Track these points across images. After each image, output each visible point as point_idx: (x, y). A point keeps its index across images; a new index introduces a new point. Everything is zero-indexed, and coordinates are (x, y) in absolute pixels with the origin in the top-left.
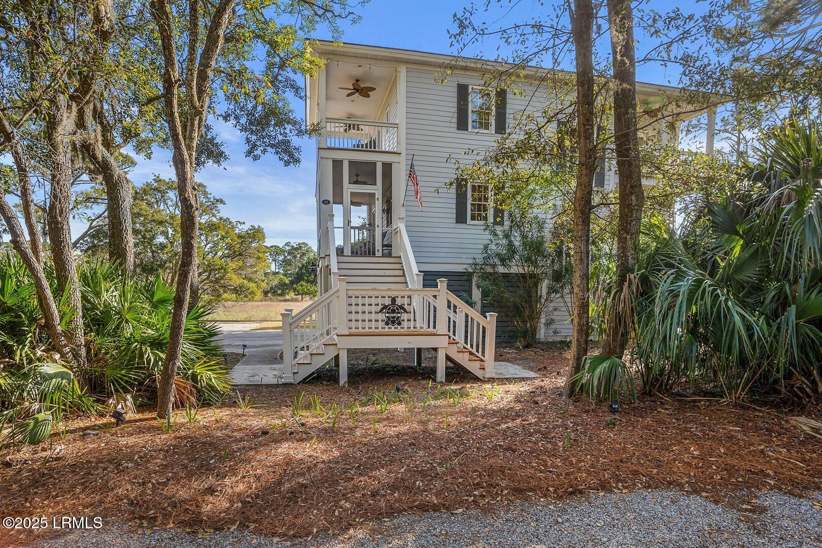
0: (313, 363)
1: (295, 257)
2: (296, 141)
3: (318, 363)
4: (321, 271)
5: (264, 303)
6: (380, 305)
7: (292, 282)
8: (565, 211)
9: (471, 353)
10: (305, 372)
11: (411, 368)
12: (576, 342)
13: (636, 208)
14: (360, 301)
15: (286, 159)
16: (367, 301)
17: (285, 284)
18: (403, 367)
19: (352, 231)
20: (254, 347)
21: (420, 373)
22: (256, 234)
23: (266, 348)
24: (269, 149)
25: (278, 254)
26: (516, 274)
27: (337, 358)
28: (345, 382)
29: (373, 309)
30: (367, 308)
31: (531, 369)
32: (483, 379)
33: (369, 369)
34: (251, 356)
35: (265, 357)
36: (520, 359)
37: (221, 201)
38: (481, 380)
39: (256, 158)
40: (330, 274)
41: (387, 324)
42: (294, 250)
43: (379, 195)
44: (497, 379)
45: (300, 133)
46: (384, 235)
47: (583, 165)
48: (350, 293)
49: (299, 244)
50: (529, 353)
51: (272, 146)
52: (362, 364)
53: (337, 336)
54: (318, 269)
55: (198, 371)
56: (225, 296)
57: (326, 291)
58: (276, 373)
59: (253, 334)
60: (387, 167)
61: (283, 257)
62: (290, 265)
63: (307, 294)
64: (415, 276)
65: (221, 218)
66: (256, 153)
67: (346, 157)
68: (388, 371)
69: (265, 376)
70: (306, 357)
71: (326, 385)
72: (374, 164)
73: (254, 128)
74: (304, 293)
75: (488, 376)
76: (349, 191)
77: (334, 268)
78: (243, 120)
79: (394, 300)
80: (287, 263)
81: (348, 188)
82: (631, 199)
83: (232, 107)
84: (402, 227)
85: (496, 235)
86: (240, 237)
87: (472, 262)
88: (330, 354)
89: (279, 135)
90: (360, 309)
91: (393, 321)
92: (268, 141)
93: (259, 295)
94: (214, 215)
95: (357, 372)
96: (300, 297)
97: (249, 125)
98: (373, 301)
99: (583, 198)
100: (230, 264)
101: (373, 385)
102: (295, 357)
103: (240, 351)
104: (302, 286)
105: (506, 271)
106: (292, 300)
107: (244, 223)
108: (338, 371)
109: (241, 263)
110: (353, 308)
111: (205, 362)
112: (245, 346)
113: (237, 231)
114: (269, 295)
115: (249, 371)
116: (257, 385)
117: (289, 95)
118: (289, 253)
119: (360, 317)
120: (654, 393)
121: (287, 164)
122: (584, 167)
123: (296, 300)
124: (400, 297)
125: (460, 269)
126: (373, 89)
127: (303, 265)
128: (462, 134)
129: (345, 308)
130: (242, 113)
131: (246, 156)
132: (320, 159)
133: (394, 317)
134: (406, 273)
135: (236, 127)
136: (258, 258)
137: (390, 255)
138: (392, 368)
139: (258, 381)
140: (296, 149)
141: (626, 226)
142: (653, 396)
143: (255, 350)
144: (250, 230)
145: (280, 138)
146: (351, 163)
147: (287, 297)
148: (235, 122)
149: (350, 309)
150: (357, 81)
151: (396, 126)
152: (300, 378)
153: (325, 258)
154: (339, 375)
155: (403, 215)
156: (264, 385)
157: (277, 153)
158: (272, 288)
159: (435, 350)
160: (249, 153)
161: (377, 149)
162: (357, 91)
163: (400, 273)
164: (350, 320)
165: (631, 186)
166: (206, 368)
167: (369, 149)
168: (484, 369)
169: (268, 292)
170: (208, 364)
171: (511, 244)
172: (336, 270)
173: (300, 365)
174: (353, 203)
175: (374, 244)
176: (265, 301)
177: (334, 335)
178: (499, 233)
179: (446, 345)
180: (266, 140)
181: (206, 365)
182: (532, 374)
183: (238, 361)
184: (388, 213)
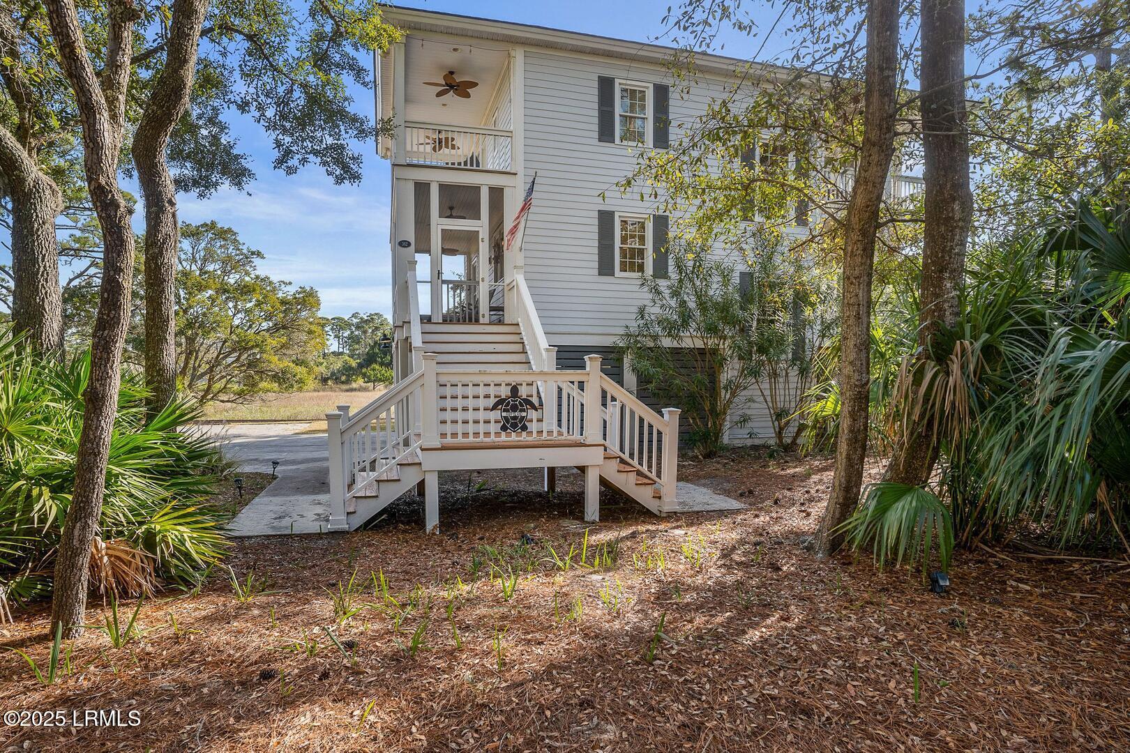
0: (380, 495)
1: (365, 332)
2: (353, 145)
3: (390, 496)
4: (397, 348)
5: (321, 393)
6: (492, 396)
7: (360, 366)
8: (814, 237)
9: (639, 473)
10: (367, 511)
11: (540, 495)
12: (844, 461)
13: (960, 224)
14: (460, 391)
15: (338, 173)
16: (470, 391)
17: (351, 368)
18: (527, 495)
19: (445, 286)
20: (293, 462)
21: (555, 504)
22: (307, 299)
23: (311, 465)
24: (311, 157)
25: (342, 328)
26: (691, 350)
27: (421, 485)
28: (435, 527)
29: (482, 403)
30: (471, 403)
31: (727, 493)
32: (657, 513)
33: (475, 499)
34: (284, 478)
35: (308, 481)
36: (705, 477)
37: (259, 254)
38: (656, 516)
39: (291, 171)
40: (411, 351)
41: (504, 428)
42: (363, 324)
43: (484, 233)
44: (683, 513)
45: (362, 134)
46: (492, 294)
47: (874, 145)
48: (443, 379)
49: (371, 315)
50: (712, 465)
51: (316, 153)
52: (461, 491)
53: (422, 450)
54: (394, 345)
55: (158, 527)
56: (263, 385)
57: (405, 375)
58: (320, 510)
59: (296, 441)
60: (497, 194)
61: (349, 332)
62: (358, 343)
63: (380, 380)
64: (544, 352)
65: (257, 277)
66: (290, 163)
67: (435, 178)
68: (504, 503)
69: (302, 516)
70: (369, 485)
71: (404, 532)
72: (477, 189)
73: (288, 125)
74: (377, 380)
75: (666, 508)
76: (440, 227)
77: (417, 340)
78: (270, 113)
79: (515, 390)
80: (354, 340)
81: (439, 224)
82: (953, 209)
83: (252, 90)
84: (520, 280)
85: (658, 293)
86: (283, 302)
87: (622, 333)
88: (410, 480)
89: (327, 137)
90: (459, 403)
91: (514, 424)
92: (310, 145)
93: (311, 384)
94: (247, 274)
95: (453, 504)
96: (371, 385)
97: (280, 120)
98: (481, 391)
99: (868, 206)
100: (269, 340)
101: (481, 529)
102: (351, 485)
103: (269, 470)
104: (374, 370)
105: (675, 344)
106: (361, 389)
107: (290, 283)
108: (423, 503)
109: (284, 339)
110: (449, 403)
111: (174, 509)
112: (275, 463)
113: (280, 295)
114: (330, 382)
115: (276, 508)
116: (285, 535)
117: (347, 79)
118: (358, 327)
119: (460, 416)
120: (977, 546)
121: (339, 180)
122: (876, 148)
123: (366, 389)
124: (524, 384)
125: (607, 342)
126: (474, 85)
127: (376, 343)
128: (606, 148)
129: (434, 404)
130: (269, 101)
131: (275, 167)
132: (396, 180)
133: (515, 418)
134: (527, 347)
135: (259, 122)
136: (310, 332)
137: (500, 322)
138: (510, 495)
139: (287, 528)
140: (353, 158)
141: (943, 257)
142: (975, 550)
143: (294, 467)
144: (299, 293)
145: (330, 141)
146: (443, 187)
147: (354, 385)
148: (257, 114)
149: (443, 403)
150: (452, 73)
151: (509, 134)
152: (358, 521)
153: (402, 327)
154: (424, 510)
155: (521, 262)
156: (297, 536)
157: (324, 163)
158: (333, 374)
159: (582, 469)
160: (280, 162)
161: (481, 168)
162: (451, 87)
163: (518, 348)
164: (443, 422)
165: (953, 186)
166: (176, 521)
167: (469, 167)
168: (660, 498)
169: (328, 379)
170: (181, 513)
171: (683, 303)
172: (420, 344)
173: (359, 500)
174: (445, 251)
175: (477, 307)
176: (324, 390)
177: (416, 448)
178: (662, 289)
179: (600, 461)
180: (308, 144)
181: (176, 514)
182: (734, 504)
183: (262, 489)
184: (496, 263)
